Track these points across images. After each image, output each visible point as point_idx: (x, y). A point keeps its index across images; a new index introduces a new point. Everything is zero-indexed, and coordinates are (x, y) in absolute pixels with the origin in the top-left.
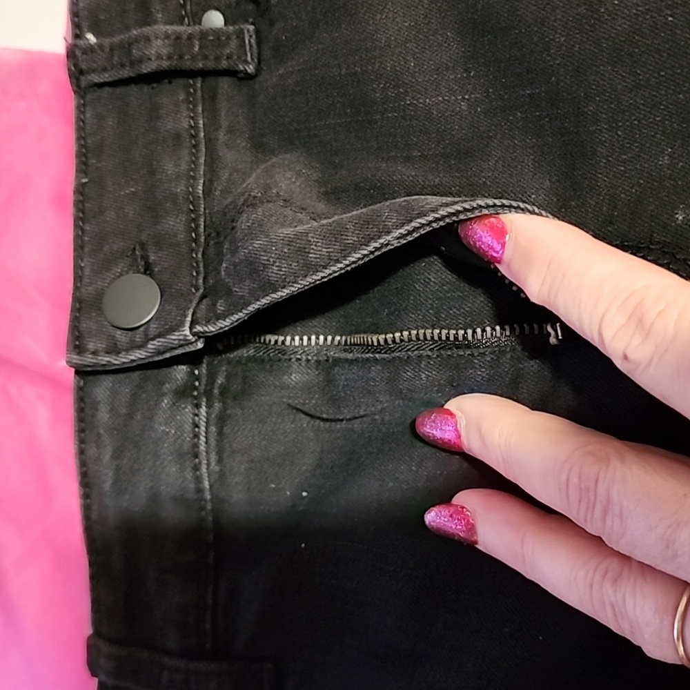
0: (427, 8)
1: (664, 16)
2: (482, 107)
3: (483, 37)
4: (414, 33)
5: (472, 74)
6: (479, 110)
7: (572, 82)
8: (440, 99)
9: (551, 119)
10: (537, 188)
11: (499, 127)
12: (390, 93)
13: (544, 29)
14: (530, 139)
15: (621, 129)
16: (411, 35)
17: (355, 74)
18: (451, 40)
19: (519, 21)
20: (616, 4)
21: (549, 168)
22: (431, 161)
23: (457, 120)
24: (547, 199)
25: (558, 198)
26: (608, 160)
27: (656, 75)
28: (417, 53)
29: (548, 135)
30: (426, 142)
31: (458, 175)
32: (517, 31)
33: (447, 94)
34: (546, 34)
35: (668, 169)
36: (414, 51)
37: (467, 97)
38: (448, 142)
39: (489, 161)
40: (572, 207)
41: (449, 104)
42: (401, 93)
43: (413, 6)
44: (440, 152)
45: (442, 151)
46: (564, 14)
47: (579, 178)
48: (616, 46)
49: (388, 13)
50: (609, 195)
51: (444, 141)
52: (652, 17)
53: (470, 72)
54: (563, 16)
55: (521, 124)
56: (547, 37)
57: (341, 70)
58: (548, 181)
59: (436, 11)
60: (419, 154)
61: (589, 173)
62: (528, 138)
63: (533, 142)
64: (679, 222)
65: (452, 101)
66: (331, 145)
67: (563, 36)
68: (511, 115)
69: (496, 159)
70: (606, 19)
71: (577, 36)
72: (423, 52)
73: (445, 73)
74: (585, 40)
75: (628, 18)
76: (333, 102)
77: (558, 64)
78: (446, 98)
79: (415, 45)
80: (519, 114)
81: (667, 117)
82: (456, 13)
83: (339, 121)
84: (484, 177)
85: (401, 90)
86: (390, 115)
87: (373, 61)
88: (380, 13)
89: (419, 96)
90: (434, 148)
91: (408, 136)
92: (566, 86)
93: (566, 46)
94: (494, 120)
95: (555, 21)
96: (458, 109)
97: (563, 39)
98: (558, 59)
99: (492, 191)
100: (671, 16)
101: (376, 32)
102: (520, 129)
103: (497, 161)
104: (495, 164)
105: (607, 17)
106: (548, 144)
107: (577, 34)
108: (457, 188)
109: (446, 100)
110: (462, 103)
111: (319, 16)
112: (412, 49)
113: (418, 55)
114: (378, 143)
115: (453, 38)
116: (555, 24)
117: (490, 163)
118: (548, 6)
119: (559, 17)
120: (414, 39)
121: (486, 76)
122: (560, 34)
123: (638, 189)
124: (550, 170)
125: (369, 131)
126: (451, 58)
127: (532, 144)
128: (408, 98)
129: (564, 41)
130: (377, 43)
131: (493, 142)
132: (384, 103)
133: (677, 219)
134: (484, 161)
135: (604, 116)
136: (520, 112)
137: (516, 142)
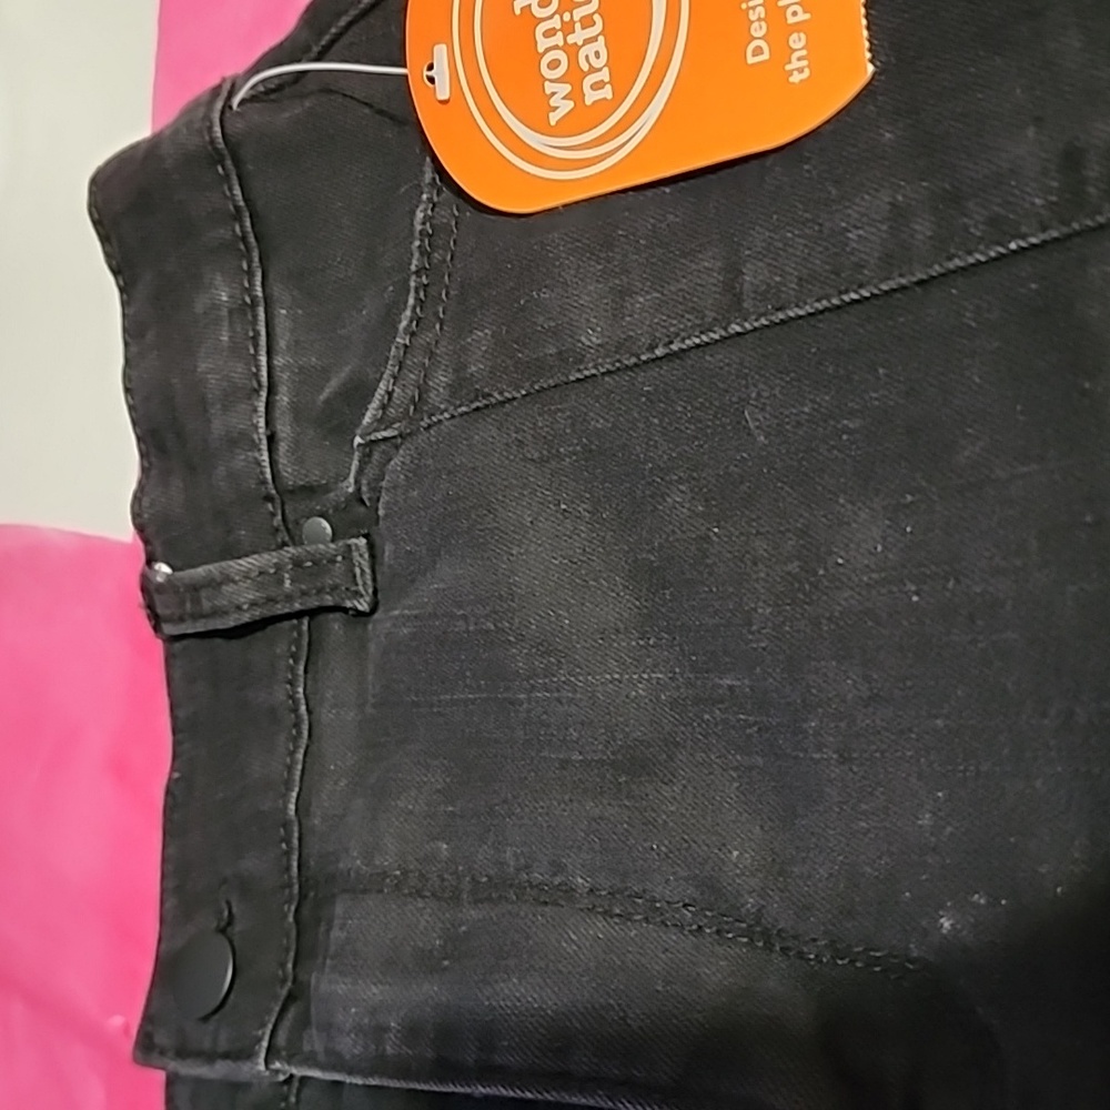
0: (584, 539)
1: (906, 593)
2: (668, 694)
3: (664, 588)
4: (567, 575)
5: (651, 642)
6: (663, 697)
7: (783, 678)
8: (608, 676)
9: (759, 729)
10: (743, 839)
11: (690, 728)
12: (537, 663)
13: (743, 591)
14: (733, 755)
15: (856, 762)
16: (563, 578)
17: (488, 631)
18: (621, 587)
19: (710, 574)
20: (840, 565)
21: (760, 806)
22: (596, 771)
23: (633, 710)
24: (758, 858)
25: (775, 856)
26: (841, 809)
27: (901, 685)
28: (573, 605)
29: (757, 752)
30: (590, 740)
31: (628, 804)
32: (706, 589)
33: (618, 670)
34: (745, 599)
35: (932, 834)
36: (569, 603)
37: (645, 676)
38: (620, 743)
39: (674, 784)
40: (793, 875)
41: (621, 685)
42: (553, 664)
43: (565, 535)
44: (608, 758)
45: (612, 757)
46: (770, 571)
47: (803, 830)
48: (843, 631)
49: (528, 545)
50: (848, 864)
51: (614, 741)
52: (890, 592)
53: (649, 639)
54: (768, 575)
55: (720, 728)
56: (747, 604)
57: (468, 624)
58: (758, 828)
59: (598, 543)
60: (581, 758)
61: (816, 825)
62: (729, 752)
63: (737, 761)
64: (944, 931)
65: (625, 681)
66: (463, 731)
67: (769, 605)
68: (706, 712)
69: (684, 782)
70: (826, 587)
71: (788, 608)
72: (583, 604)
73: (614, 637)
74: (798, 616)
75: (858, 589)
76: (461, 668)
77: (764, 649)
78: (617, 676)
79: (571, 593)
80: (718, 712)
81: (923, 752)
82: (626, 548)
83: (470, 696)
84: (665, 813)
85: (552, 660)
86: (539, 695)
87: (510, 615)
88: (518, 546)
89: (578, 670)
90: (602, 751)
91: (567, 729)
92: (775, 683)
93: (773, 622)
94: (683, 715)
95: (757, 580)
96: (634, 693)
97: (769, 610)
98: (763, 641)
99: (674, 837)
100: (917, 593)
101: (512, 572)
102: (720, 737)
103: (685, 787)
104: (683, 792)
105: (826, 584)
106: (758, 767)
107: (788, 604)
108: (625, 826)
109: (616, 679)
110: (640, 685)
111: (438, 540)
112: (566, 600)
113: (576, 609)
114: (526, 734)
115: (625, 586)
116: (756, 585)
117: (675, 788)
118: (748, 556)
119: (762, 575)
120: (570, 584)
121: (671, 647)
122: (764, 602)
123: (888, 860)
124: (761, 809)
125: (512, 714)
126: (622, 615)
127: (736, 764)
128: (562, 672)
129: (771, 613)
130: (515, 589)
131: (681, 753)
132: (530, 678)
133: (942, 926)
134: (666, 784)
135: (831, 739)
136: (719, 709)
137: (713, 757)
